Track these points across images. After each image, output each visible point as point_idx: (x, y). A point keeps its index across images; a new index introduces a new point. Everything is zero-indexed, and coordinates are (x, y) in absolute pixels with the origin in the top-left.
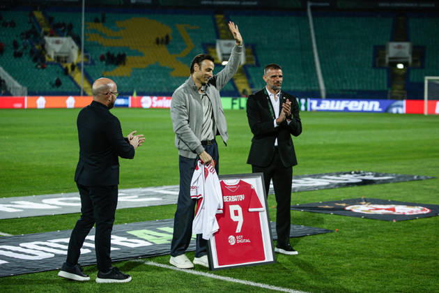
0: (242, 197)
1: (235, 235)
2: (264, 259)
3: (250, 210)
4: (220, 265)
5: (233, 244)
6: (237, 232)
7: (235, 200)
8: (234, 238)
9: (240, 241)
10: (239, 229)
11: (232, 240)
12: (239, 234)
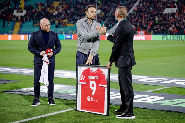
0: (97, 78)
1: (91, 96)
2: (103, 113)
3: (100, 85)
4: (81, 109)
5: (89, 101)
6: (92, 95)
7: (94, 78)
8: (90, 98)
9: (93, 100)
10: (93, 94)
11: (89, 99)
12: (92, 96)
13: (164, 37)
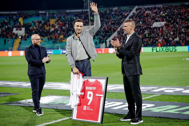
0: (95, 88)
1: (87, 106)
2: (97, 121)
4: (77, 118)
5: (84, 110)
6: (88, 104)
7: (91, 89)
8: (86, 107)
9: (88, 109)
11: (85, 108)
13: (154, 49)
